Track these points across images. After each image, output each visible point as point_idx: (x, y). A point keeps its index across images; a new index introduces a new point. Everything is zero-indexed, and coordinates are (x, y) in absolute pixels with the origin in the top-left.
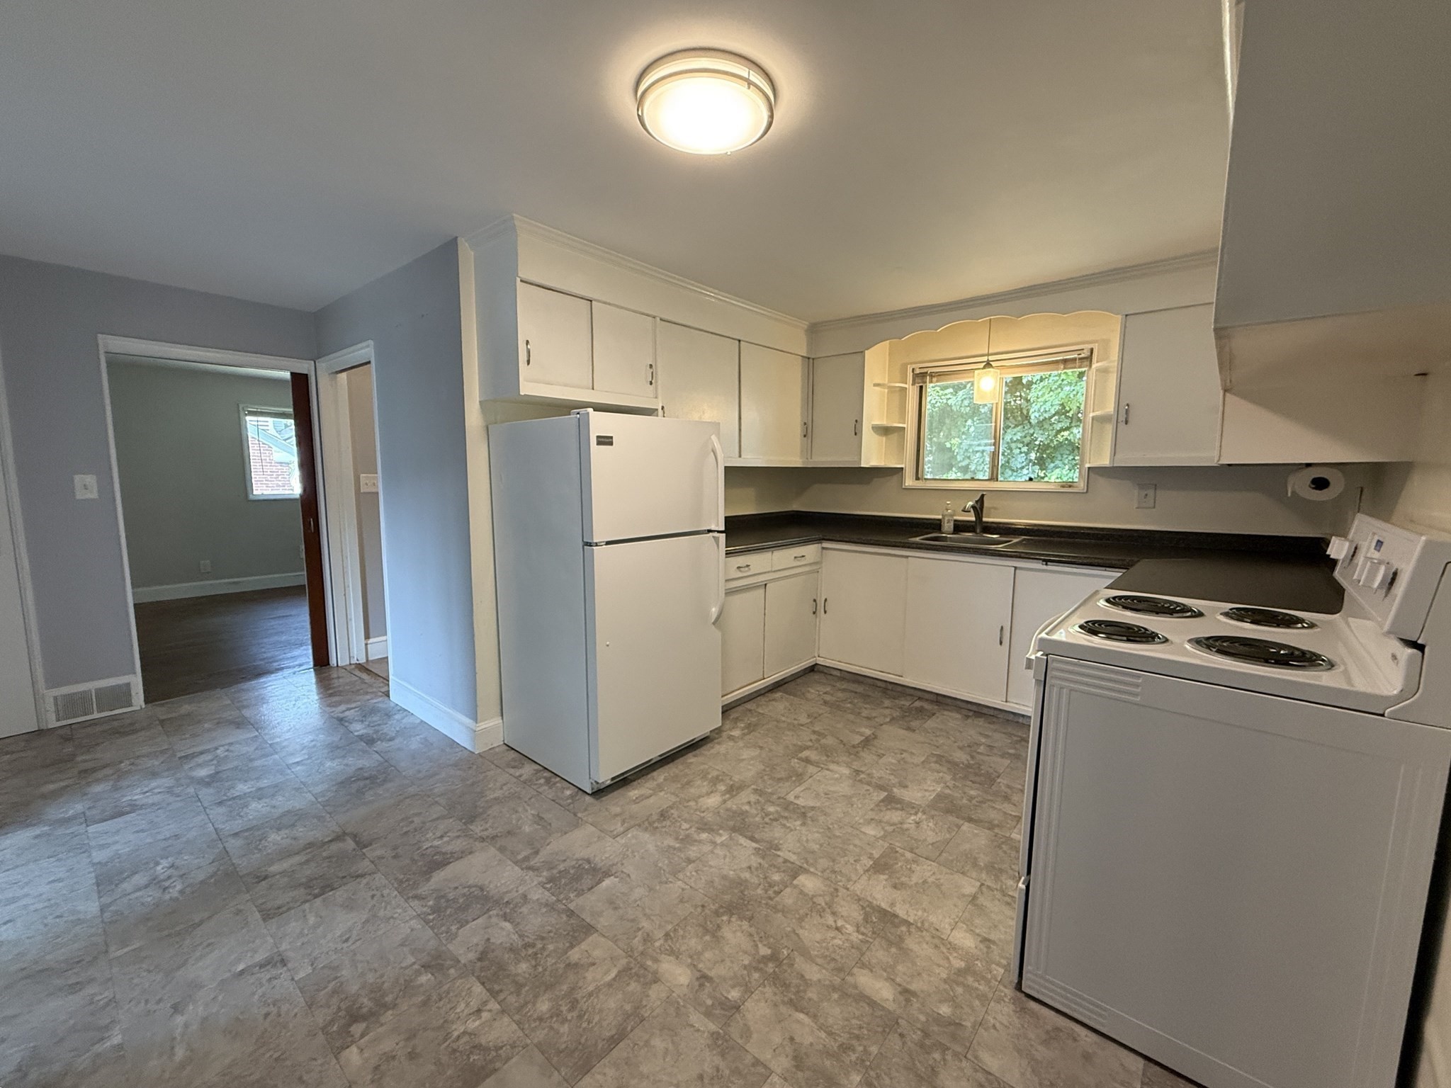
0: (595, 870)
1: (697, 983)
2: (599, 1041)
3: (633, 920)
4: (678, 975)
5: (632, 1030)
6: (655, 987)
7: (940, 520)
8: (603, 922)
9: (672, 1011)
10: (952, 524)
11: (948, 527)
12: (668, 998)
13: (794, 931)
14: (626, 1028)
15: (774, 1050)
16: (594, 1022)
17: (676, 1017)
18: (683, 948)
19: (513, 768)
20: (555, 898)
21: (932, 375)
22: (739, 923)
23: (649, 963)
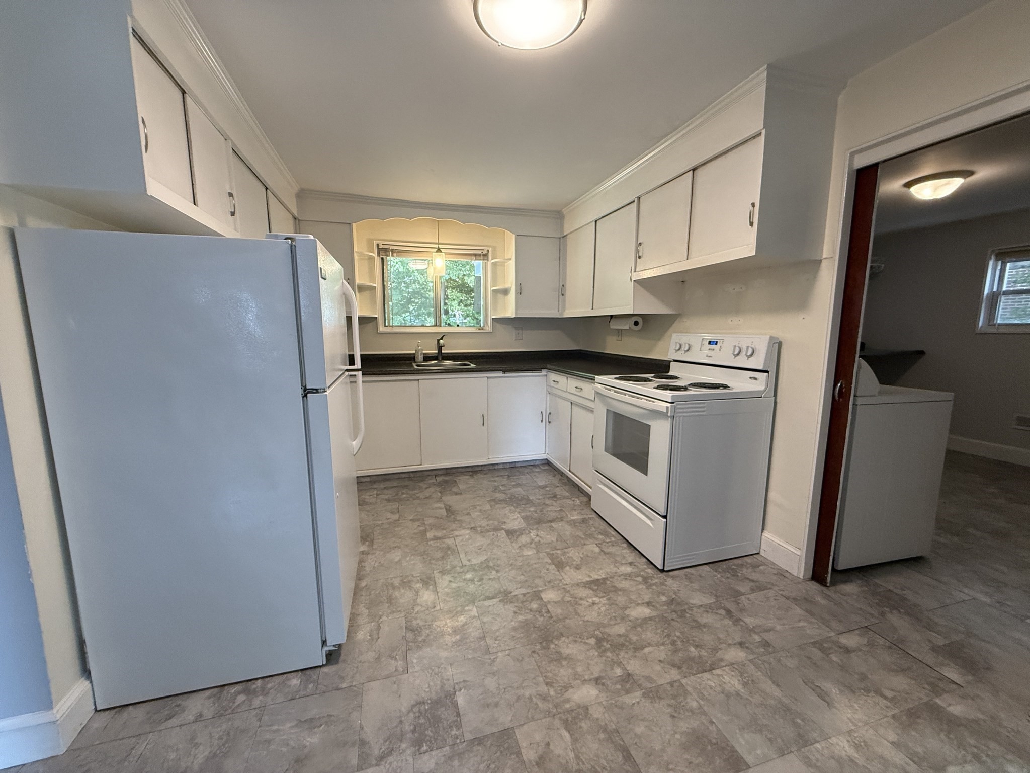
0: (437, 703)
1: (600, 687)
2: (625, 767)
3: (518, 698)
4: (587, 694)
5: (623, 741)
6: (591, 711)
7: (414, 354)
8: (505, 718)
9: (616, 710)
10: (422, 356)
11: (420, 358)
12: (605, 707)
13: (584, 621)
14: (620, 744)
15: (665, 672)
16: (605, 764)
17: (622, 710)
18: (566, 679)
19: (167, 719)
20: (447, 748)
21: (393, 251)
22: (561, 641)
23: (567, 706)
